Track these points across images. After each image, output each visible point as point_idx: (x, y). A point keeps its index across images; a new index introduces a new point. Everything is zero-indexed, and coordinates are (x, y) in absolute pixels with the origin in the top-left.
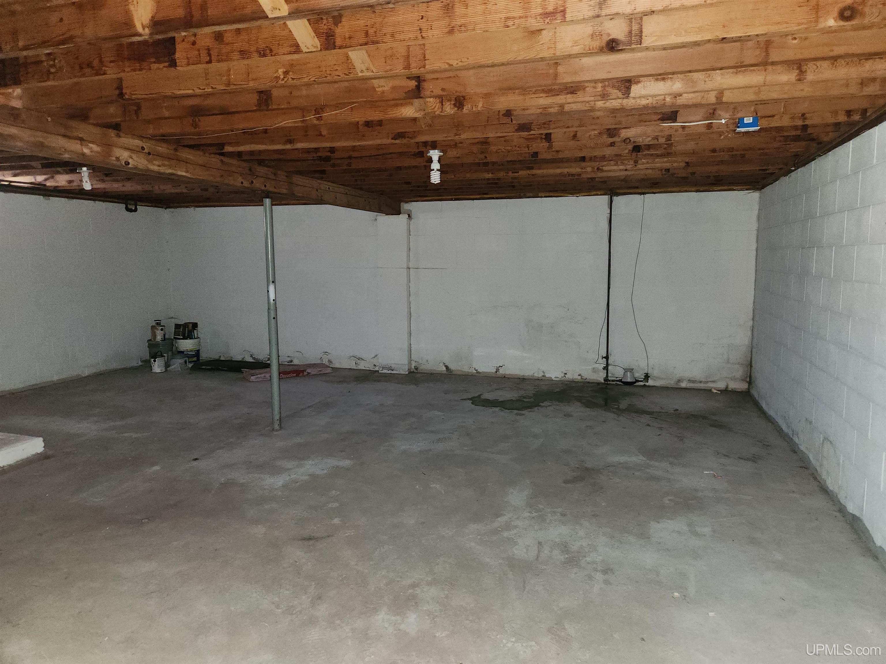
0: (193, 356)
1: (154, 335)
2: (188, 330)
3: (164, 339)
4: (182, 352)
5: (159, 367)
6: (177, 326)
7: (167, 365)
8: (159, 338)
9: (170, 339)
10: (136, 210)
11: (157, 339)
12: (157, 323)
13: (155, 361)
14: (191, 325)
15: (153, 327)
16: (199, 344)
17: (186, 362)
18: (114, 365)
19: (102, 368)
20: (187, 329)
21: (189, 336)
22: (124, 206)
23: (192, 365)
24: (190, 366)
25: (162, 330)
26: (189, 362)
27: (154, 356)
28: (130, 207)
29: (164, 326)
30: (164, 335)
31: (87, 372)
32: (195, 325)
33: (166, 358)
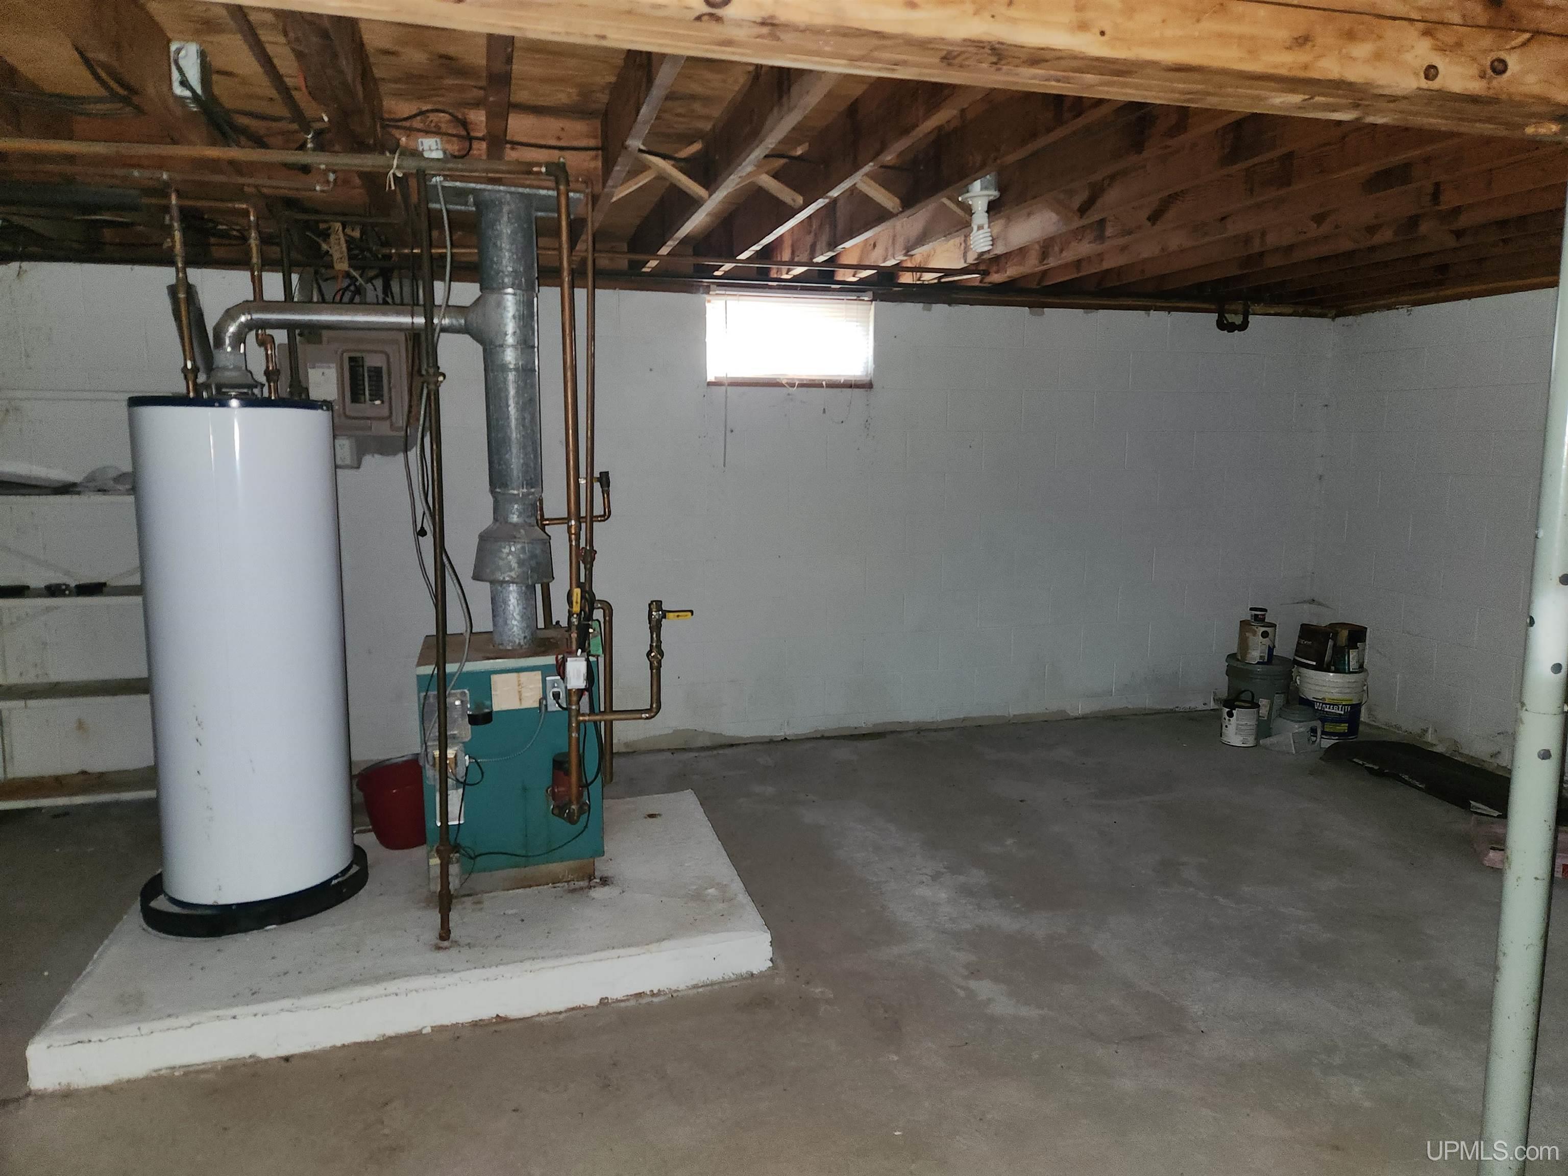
0: (1338, 719)
1: (1244, 644)
2: (1335, 645)
3: (1270, 658)
4: (1309, 704)
5: (1238, 730)
6: (1307, 631)
7: (1263, 730)
8: (1255, 654)
9: (1283, 660)
10: (1243, 326)
11: (1249, 656)
12: (1256, 616)
13: (1230, 715)
14: (1345, 633)
15: (1244, 624)
16: (1364, 689)
17: (1314, 731)
18: (1147, 701)
19: (1116, 703)
20: (1331, 643)
21: (1337, 665)
22: (1215, 316)
23: (1333, 742)
24: (1327, 743)
25: (1265, 635)
26: (1323, 733)
27: (1231, 703)
28: (1231, 318)
29: (1274, 626)
30: (1271, 650)
31: (1081, 708)
32: (1357, 635)
33: (1264, 711)
